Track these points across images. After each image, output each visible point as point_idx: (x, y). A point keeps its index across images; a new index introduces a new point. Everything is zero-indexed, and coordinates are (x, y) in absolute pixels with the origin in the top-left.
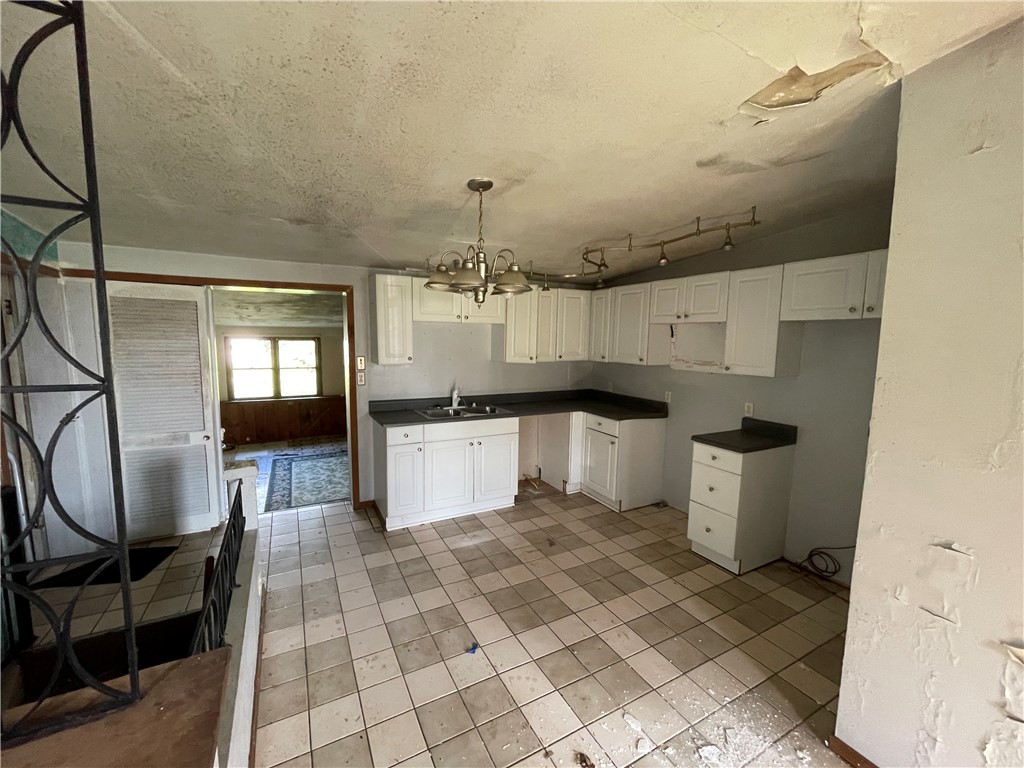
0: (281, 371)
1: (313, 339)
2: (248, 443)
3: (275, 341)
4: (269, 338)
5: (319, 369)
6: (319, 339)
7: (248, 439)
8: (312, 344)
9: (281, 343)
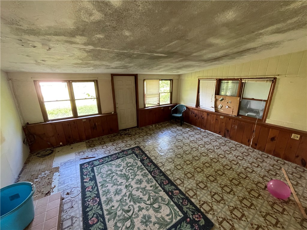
0: (76, 101)
1: (93, 81)
2: (61, 146)
3: (70, 83)
4: (65, 81)
5: (98, 99)
6: (97, 81)
7: (61, 144)
8: (92, 84)
9: (74, 84)
